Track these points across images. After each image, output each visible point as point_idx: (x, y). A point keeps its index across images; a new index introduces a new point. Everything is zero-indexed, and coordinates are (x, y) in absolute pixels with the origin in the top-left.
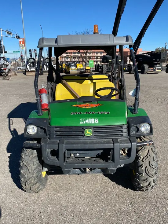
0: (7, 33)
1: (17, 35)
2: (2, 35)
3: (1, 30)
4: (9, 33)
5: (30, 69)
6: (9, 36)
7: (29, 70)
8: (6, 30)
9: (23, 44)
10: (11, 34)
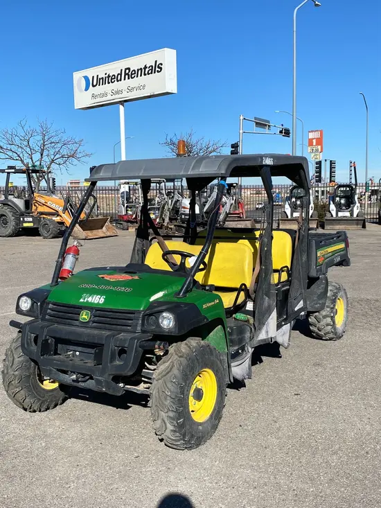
0: (257, 123)
1: (285, 127)
2: (241, 131)
3: (242, 118)
4: (261, 124)
5: (292, 215)
6: (260, 130)
7: (289, 217)
8: (255, 118)
9: (319, 147)
10: (266, 125)
